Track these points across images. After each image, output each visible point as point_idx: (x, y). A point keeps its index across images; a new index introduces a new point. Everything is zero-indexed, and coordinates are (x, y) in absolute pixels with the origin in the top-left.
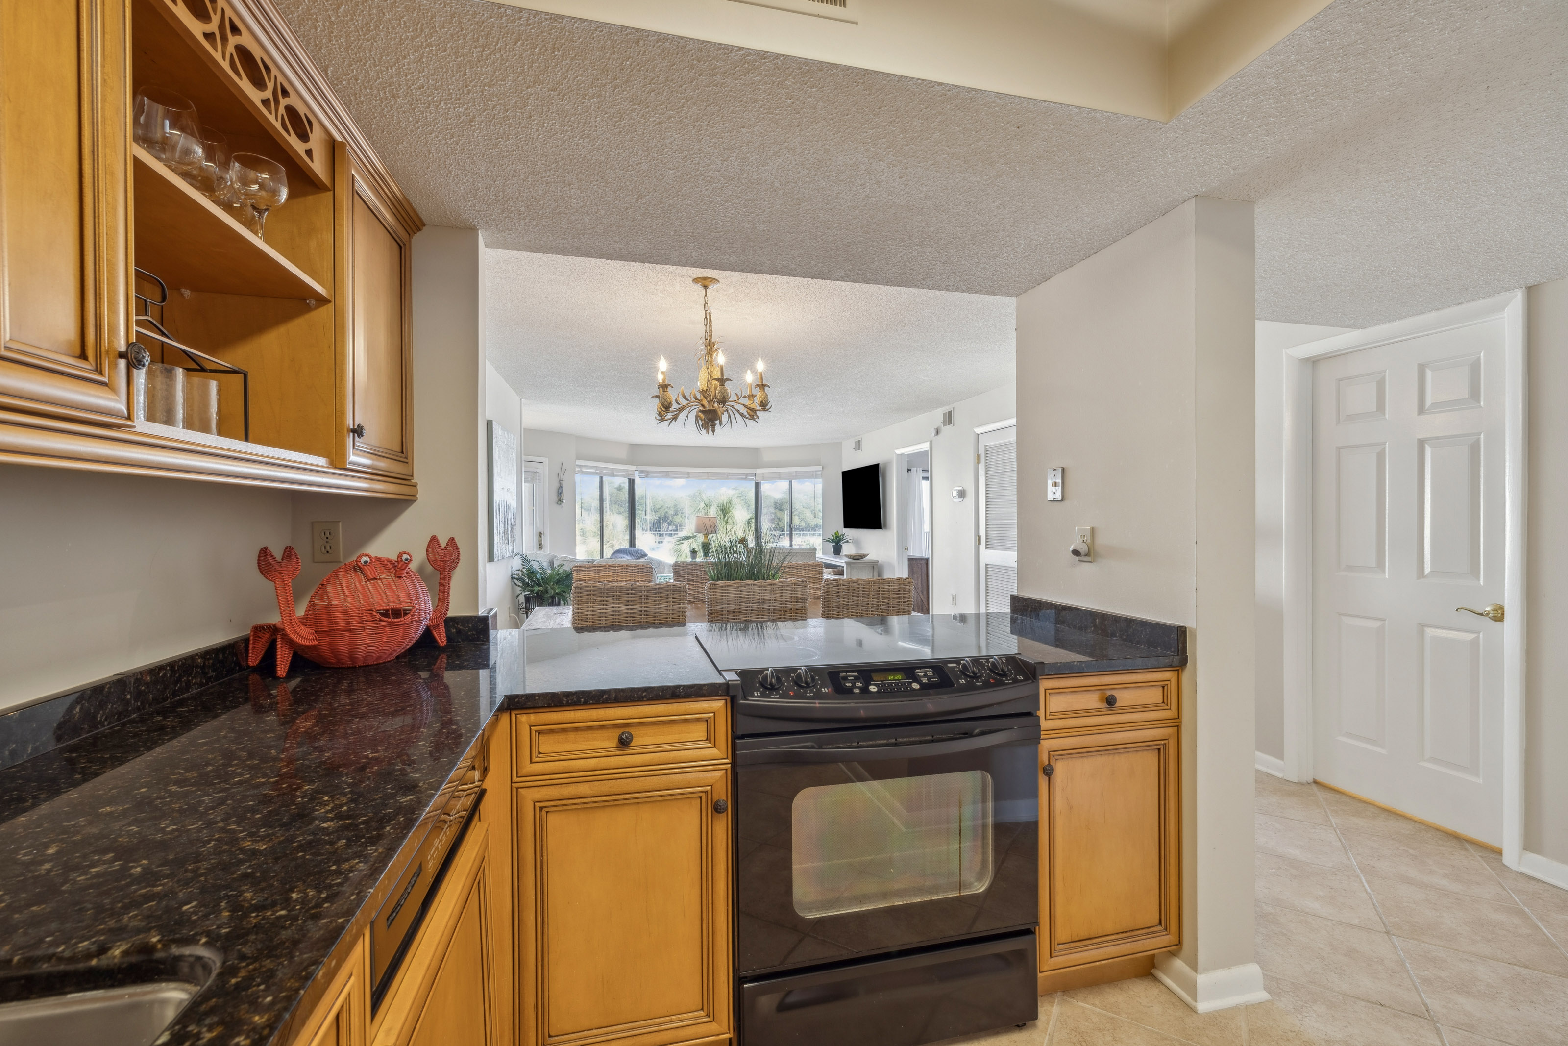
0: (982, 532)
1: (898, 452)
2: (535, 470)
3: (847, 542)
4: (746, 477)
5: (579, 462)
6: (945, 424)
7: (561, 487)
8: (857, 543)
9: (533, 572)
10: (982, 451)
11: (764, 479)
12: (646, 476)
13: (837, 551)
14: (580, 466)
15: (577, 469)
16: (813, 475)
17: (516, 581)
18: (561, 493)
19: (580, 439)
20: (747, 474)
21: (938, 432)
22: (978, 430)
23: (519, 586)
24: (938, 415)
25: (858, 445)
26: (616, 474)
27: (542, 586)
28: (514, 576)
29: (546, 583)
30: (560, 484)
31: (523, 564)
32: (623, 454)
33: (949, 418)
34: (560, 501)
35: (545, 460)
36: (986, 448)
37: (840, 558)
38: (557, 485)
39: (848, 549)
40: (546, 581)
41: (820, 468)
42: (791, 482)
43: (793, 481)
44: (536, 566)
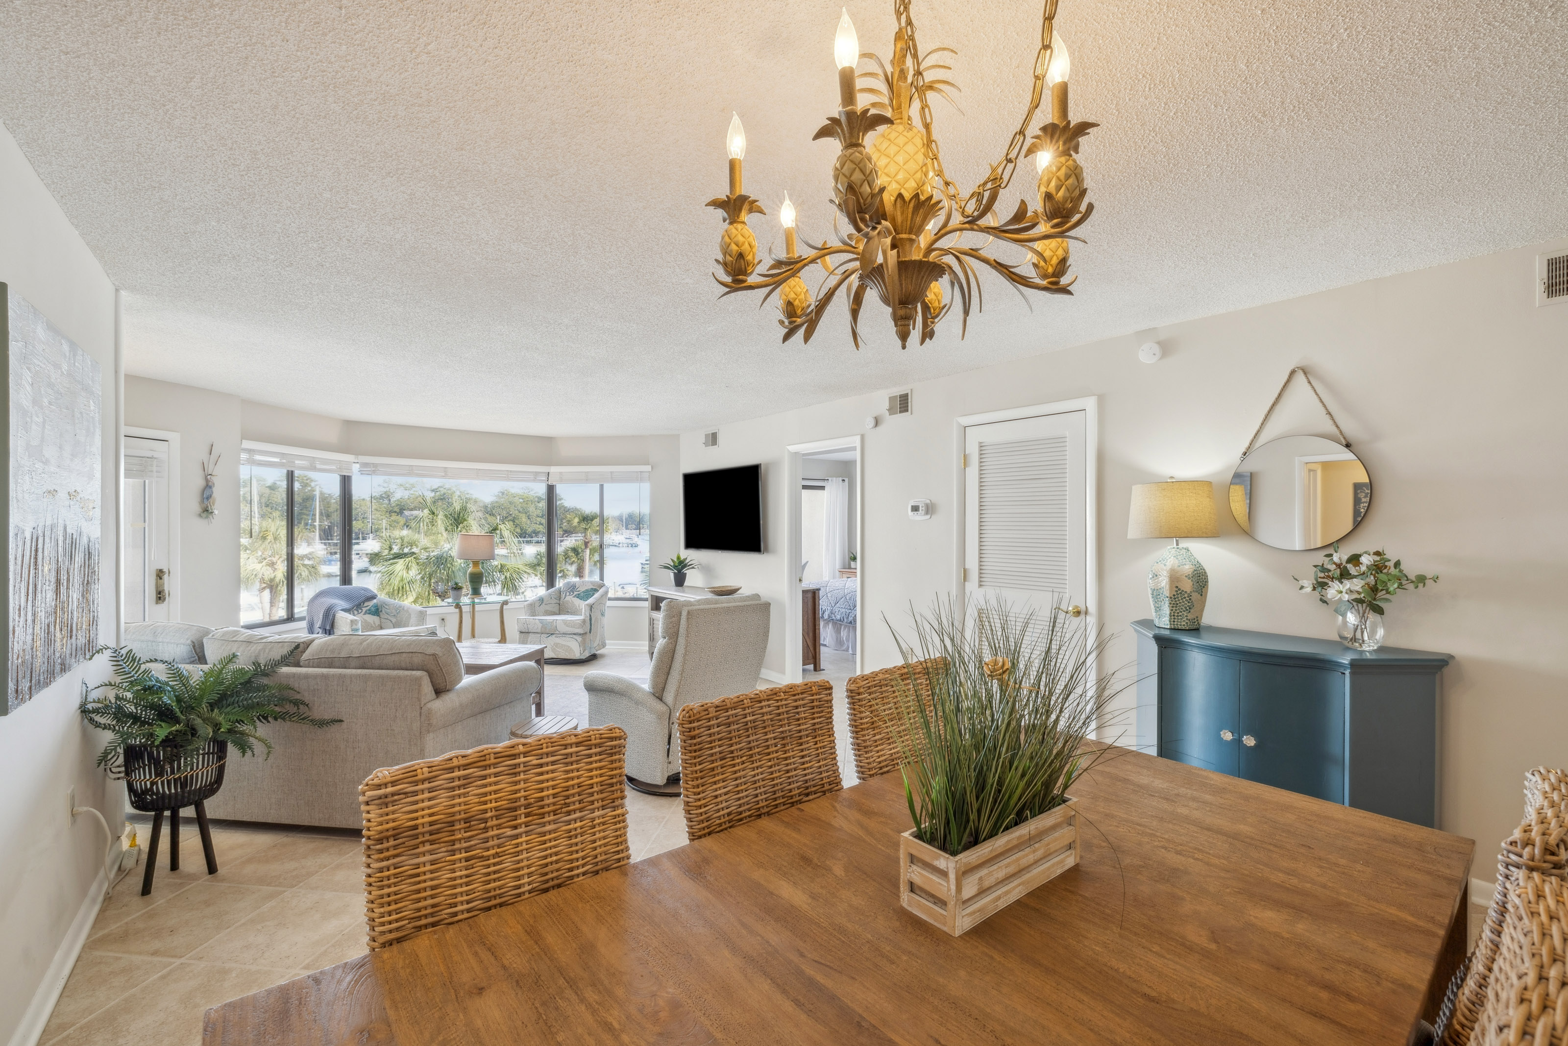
0: (972, 563)
1: (793, 448)
2: (149, 454)
3: (693, 568)
4: (535, 476)
5: (247, 444)
6: (891, 411)
7: (208, 486)
8: (707, 570)
9: (148, 689)
10: (973, 450)
11: (562, 481)
12: (374, 472)
13: (680, 580)
14: (250, 451)
15: (244, 456)
16: (638, 478)
17: (98, 718)
18: (209, 497)
19: (249, 404)
20: (537, 474)
21: (877, 422)
22: (965, 421)
23: (106, 727)
24: (881, 401)
25: (713, 439)
26: (318, 466)
27: (178, 721)
28: (90, 706)
29: (189, 708)
30: (207, 481)
31: (117, 672)
32: (332, 435)
33: (902, 404)
34: (206, 511)
35: (174, 437)
36: (981, 446)
37: (683, 592)
38: (201, 483)
39: (693, 578)
40: (187, 704)
41: (648, 468)
42: (602, 487)
43: (606, 486)
44: (159, 672)
